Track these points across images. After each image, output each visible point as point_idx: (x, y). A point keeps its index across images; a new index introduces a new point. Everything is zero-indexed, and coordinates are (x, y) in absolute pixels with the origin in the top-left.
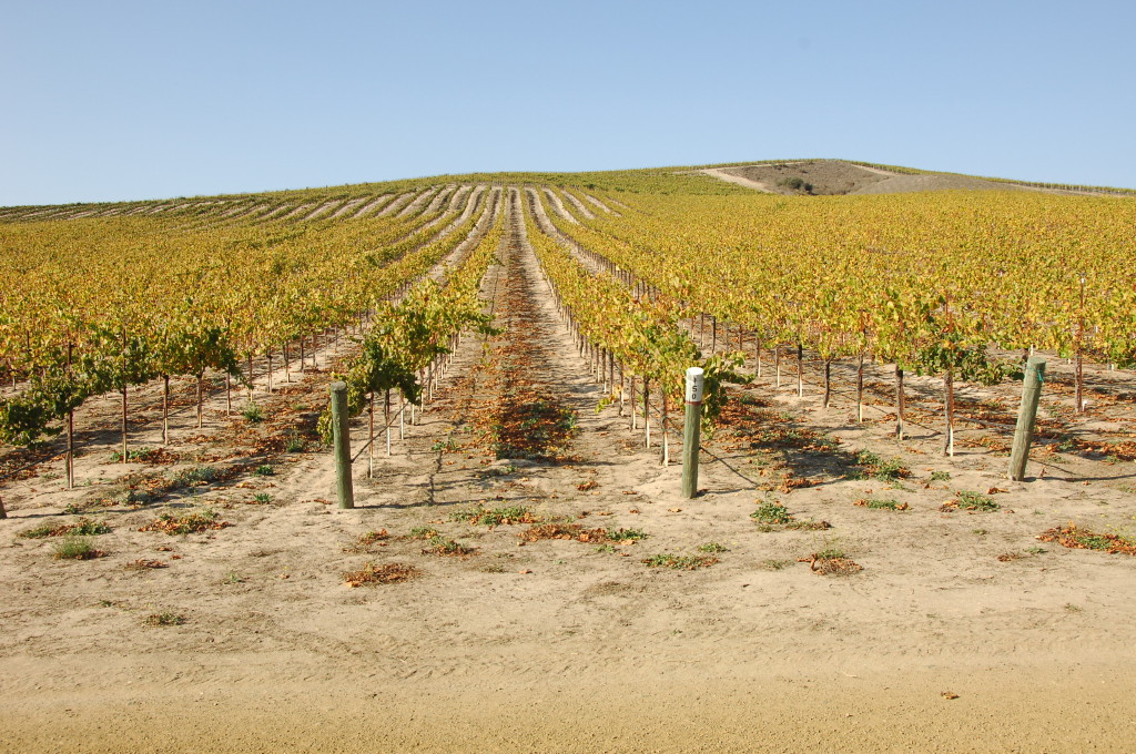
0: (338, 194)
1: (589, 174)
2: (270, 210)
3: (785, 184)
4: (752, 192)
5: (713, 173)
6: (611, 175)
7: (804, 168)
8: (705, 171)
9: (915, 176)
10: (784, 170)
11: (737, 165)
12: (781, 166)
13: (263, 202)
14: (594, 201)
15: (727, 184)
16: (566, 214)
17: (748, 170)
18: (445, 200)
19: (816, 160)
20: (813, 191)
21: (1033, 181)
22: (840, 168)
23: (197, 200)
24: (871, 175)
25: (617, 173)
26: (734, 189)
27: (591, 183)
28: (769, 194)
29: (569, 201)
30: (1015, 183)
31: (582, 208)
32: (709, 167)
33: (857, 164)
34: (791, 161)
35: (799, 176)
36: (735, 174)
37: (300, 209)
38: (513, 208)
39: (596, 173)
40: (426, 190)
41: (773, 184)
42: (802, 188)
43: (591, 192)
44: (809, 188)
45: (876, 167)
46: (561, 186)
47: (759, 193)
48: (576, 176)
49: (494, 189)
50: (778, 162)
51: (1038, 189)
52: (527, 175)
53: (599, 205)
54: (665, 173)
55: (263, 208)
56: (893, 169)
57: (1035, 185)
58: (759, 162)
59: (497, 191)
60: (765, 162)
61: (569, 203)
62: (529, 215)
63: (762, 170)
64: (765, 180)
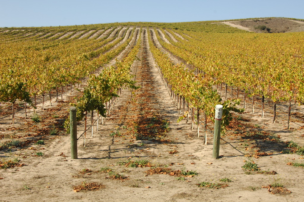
0: (73, 29)
1: (176, 23)
2: (44, 35)
3: (258, 28)
4: (244, 31)
5: (228, 23)
6: (185, 24)
7: (267, 21)
8: (224, 23)
10: (258, 22)
11: (238, 20)
12: (256, 20)
13: (41, 31)
14: (177, 35)
15: (233, 28)
16: (166, 40)
17: (243, 22)
18: (117, 33)
19: (272, 18)
20: (271, 31)
22: (283, 21)
23: (13, 29)
24: (297, 24)
25: (187, 23)
26: (236, 30)
27: (176, 27)
28: (251, 33)
29: (167, 34)
31: (172, 38)
32: (226, 21)
33: (290, 19)
34: (261, 18)
35: (265, 25)
36: (237, 24)
37: (56, 35)
38: (144, 37)
39: (179, 23)
40: (109, 29)
41: (253, 28)
42: (266, 30)
43: (176, 31)
44: (268, 30)
45: (299, 20)
46: (164, 28)
47: (247, 32)
48: (170, 24)
49: (137, 29)
50: (256, 19)
52: (151, 23)
53: (180, 37)
54: (207, 23)
55: (41, 34)
58: (247, 19)
59: (138, 30)
60: (250, 19)
61: (167, 36)
62: (151, 40)
63: (249, 22)
64: (250, 26)
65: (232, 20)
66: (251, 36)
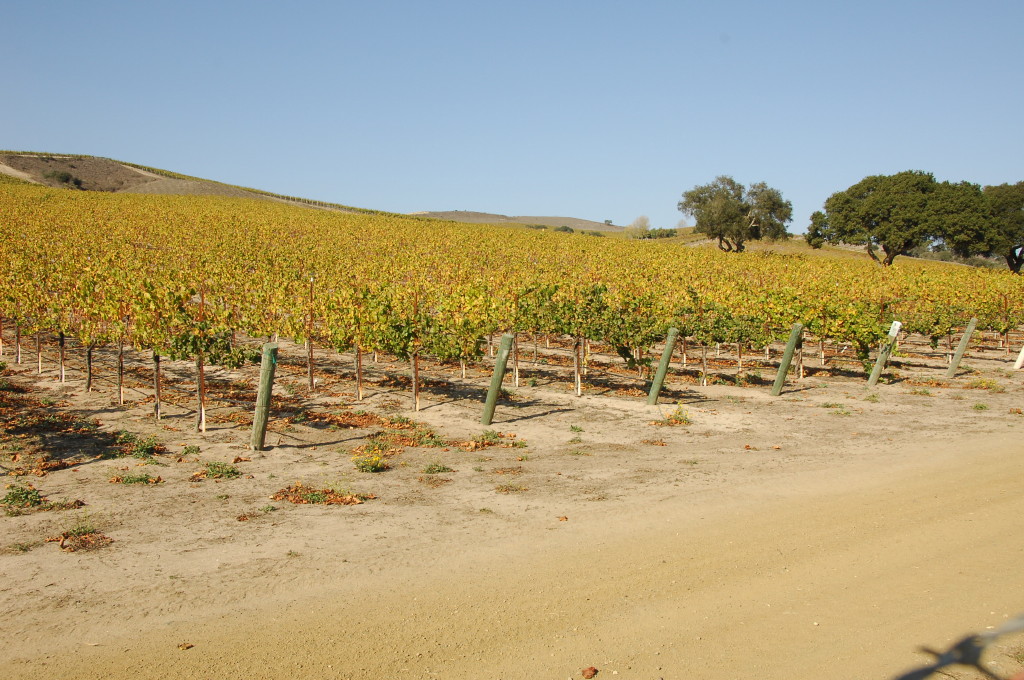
3: (52, 177)
4: (16, 181)
7: (73, 163)
9: (181, 181)
10: (51, 162)
12: (48, 159)
17: (12, 158)
19: (85, 156)
20: (82, 186)
21: (281, 194)
22: (109, 166)
24: (139, 176)
28: (35, 185)
30: (267, 194)
33: (126, 164)
34: (59, 155)
35: (68, 170)
41: (40, 176)
42: (71, 182)
44: (78, 184)
45: (144, 169)
47: (25, 183)
50: (46, 154)
51: (285, 201)
56: (160, 173)
57: (283, 198)
58: (24, 153)
60: (32, 153)
63: (28, 161)
64: (32, 171)
66: (37, 193)
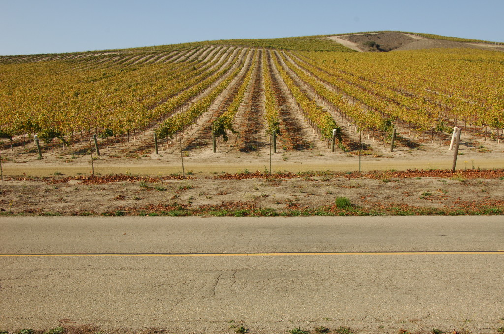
5: (333, 38)
8: (329, 38)
11: (345, 35)
20: (381, 48)
34: (374, 32)
35: (375, 40)
41: (361, 44)
42: (375, 46)
44: (378, 47)
50: (368, 33)
58: (358, 33)
60: (361, 33)
65: (341, 35)
